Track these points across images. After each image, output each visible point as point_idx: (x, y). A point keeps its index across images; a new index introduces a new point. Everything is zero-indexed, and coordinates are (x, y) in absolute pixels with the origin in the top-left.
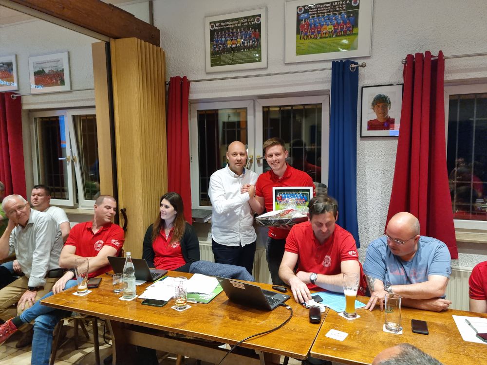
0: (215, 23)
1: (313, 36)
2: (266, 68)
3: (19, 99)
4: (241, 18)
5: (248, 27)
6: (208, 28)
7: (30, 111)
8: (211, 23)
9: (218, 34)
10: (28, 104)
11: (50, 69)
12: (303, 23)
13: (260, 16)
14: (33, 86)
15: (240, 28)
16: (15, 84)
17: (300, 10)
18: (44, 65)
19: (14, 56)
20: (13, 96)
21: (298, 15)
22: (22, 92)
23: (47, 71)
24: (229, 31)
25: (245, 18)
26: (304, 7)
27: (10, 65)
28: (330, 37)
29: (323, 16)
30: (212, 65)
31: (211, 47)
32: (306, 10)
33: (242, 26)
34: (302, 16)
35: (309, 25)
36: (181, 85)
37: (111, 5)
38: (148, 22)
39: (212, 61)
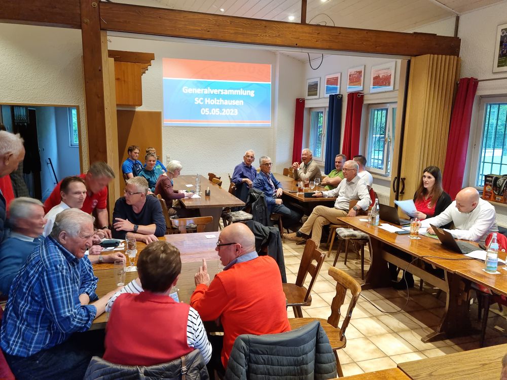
0: (506, 30)
3: (362, 96)
6: (500, 34)
7: (369, 104)
10: (368, 100)
11: (383, 74)
14: (372, 86)
16: (362, 87)
18: (380, 72)
20: (359, 95)
22: (365, 92)
23: (381, 76)
27: (360, 72)
30: (498, 66)
31: (500, 50)
36: (468, 85)
37: (415, 33)
38: (452, 35)
39: (499, 62)
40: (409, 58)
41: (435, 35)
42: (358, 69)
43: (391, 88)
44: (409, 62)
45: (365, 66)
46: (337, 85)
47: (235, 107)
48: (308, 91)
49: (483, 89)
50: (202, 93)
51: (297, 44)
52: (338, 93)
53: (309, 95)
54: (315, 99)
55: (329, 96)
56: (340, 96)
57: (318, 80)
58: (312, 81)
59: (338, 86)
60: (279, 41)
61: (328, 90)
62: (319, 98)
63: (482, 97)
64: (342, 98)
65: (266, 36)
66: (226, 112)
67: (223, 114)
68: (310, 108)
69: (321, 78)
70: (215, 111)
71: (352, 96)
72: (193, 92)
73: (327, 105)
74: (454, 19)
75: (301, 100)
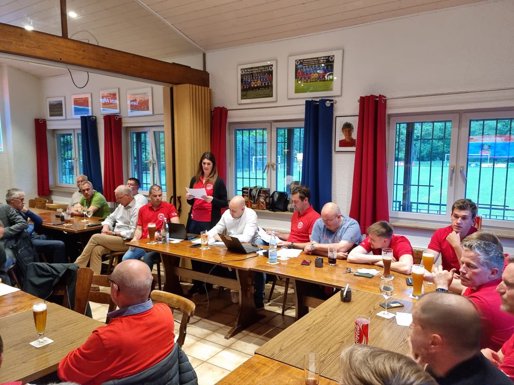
0: (244, 69)
1: (305, 80)
2: (276, 102)
3: (120, 119)
4: (260, 67)
5: (265, 72)
6: (240, 73)
7: (127, 127)
8: (241, 69)
9: (246, 77)
10: (126, 123)
11: (140, 99)
12: (299, 71)
13: (272, 65)
14: (129, 111)
15: (260, 73)
16: (118, 110)
17: (298, 62)
18: (136, 96)
19: (117, 89)
20: (116, 118)
21: (296, 66)
22: (123, 115)
23: (138, 100)
24: (253, 75)
25: (263, 67)
26: (300, 60)
27: (114, 95)
28: (316, 81)
29: (312, 67)
30: (242, 99)
31: (241, 86)
32: (301, 62)
33: (260, 72)
34: (299, 66)
35: (303, 73)
36: (221, 112)
37: (174, 63)
38: (202, 69)
39: (242, 96)
40: (171, 86)
41: (190, 67)
42: (112, 91)
43: (150, 112)
44: (172, 89)
45: (119, 89)
46: (88, 106)
48: (50, 111)
49: (233, 117)
51: (61, 59)
52: (90, 114)
53: (51, 115)
54: (61, 120)
55: (80, 117)
56: (94, 118)
57: (62, 99)
58: (55, 100)
59: (90, 108)
60: (39, 53)
61: (77, 110)
62: (66, 119)
63: (231, 123)
64: (96, 120)
65: (23, 45)
68: (54, 130)
69: (65, 97)
71: (109, 119)
73: (80, 127)
74: (201, 56)
75: (41, 121)
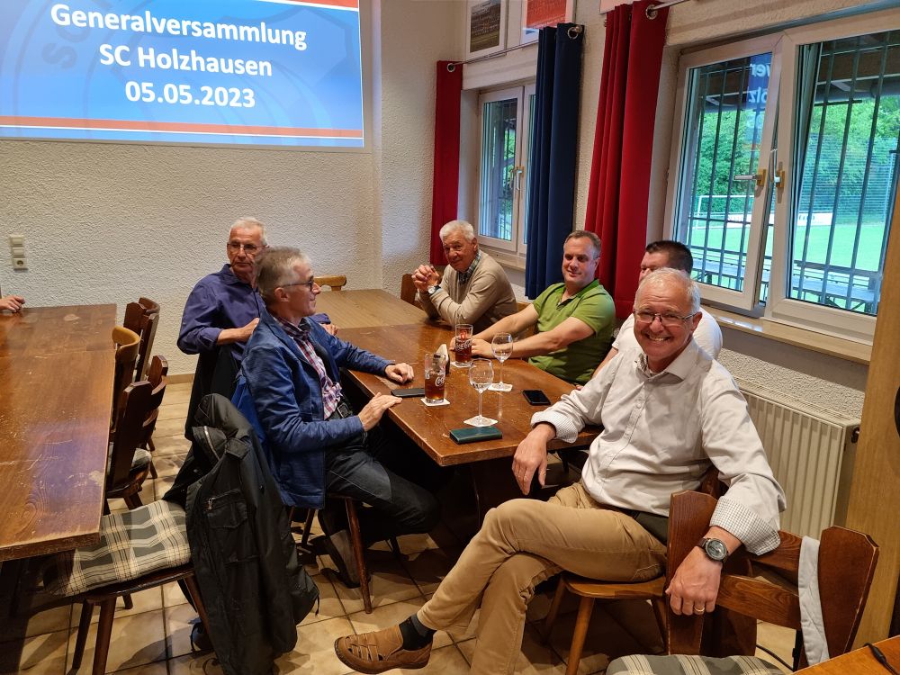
3: (663, 15)
10: (683, 29)
20: (650, 11)
47: (243, 80)
48: (473, 36)
50: (124, 27)
53: (473, 49)
54: (494, 57)
56: (577, 29)
62: (506, 52)
66: (213, 96)
67: (205, 102)
68: (480, 91)
70: (177, 94)
71: (622, 16)
72: (92, 25)
75: (451, 67)
